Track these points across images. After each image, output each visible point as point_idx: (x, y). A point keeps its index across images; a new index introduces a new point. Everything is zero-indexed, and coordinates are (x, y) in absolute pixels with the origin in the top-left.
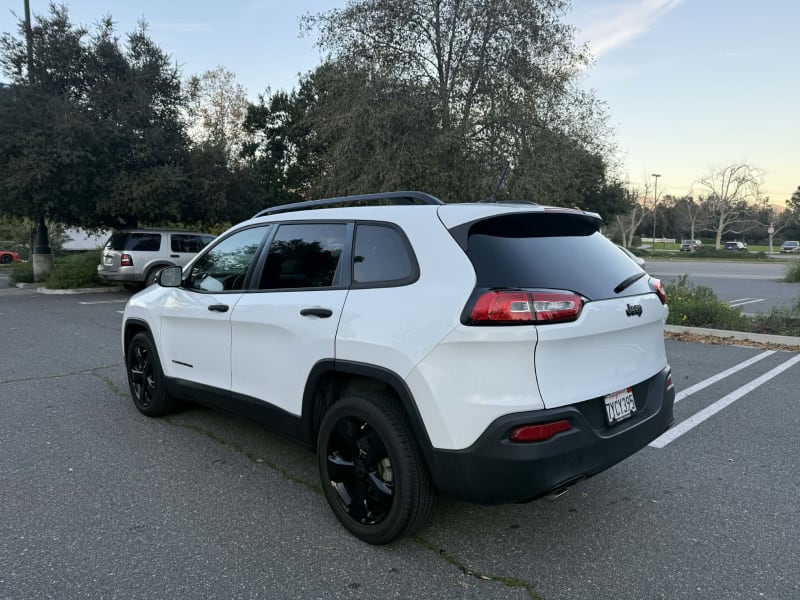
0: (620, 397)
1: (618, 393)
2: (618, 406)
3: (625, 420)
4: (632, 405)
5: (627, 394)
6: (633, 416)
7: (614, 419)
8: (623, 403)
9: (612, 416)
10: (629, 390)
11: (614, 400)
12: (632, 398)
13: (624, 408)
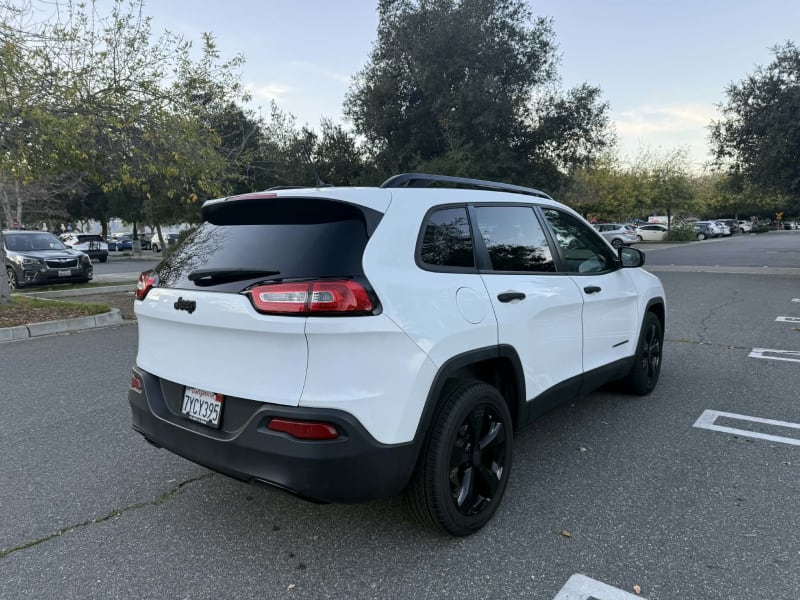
0: (204, 398)
1: (205, 393)
2: (198, 405)
3: (198, 424)
4: (214, 415)
5: (212, 401)
6: (208, 427)
7: (188, 413)
8: (205, 406)
9: (188, 409)
10: (219, 397)
11: (197, 396)
12: (218, 409)
13: (203, 412)
